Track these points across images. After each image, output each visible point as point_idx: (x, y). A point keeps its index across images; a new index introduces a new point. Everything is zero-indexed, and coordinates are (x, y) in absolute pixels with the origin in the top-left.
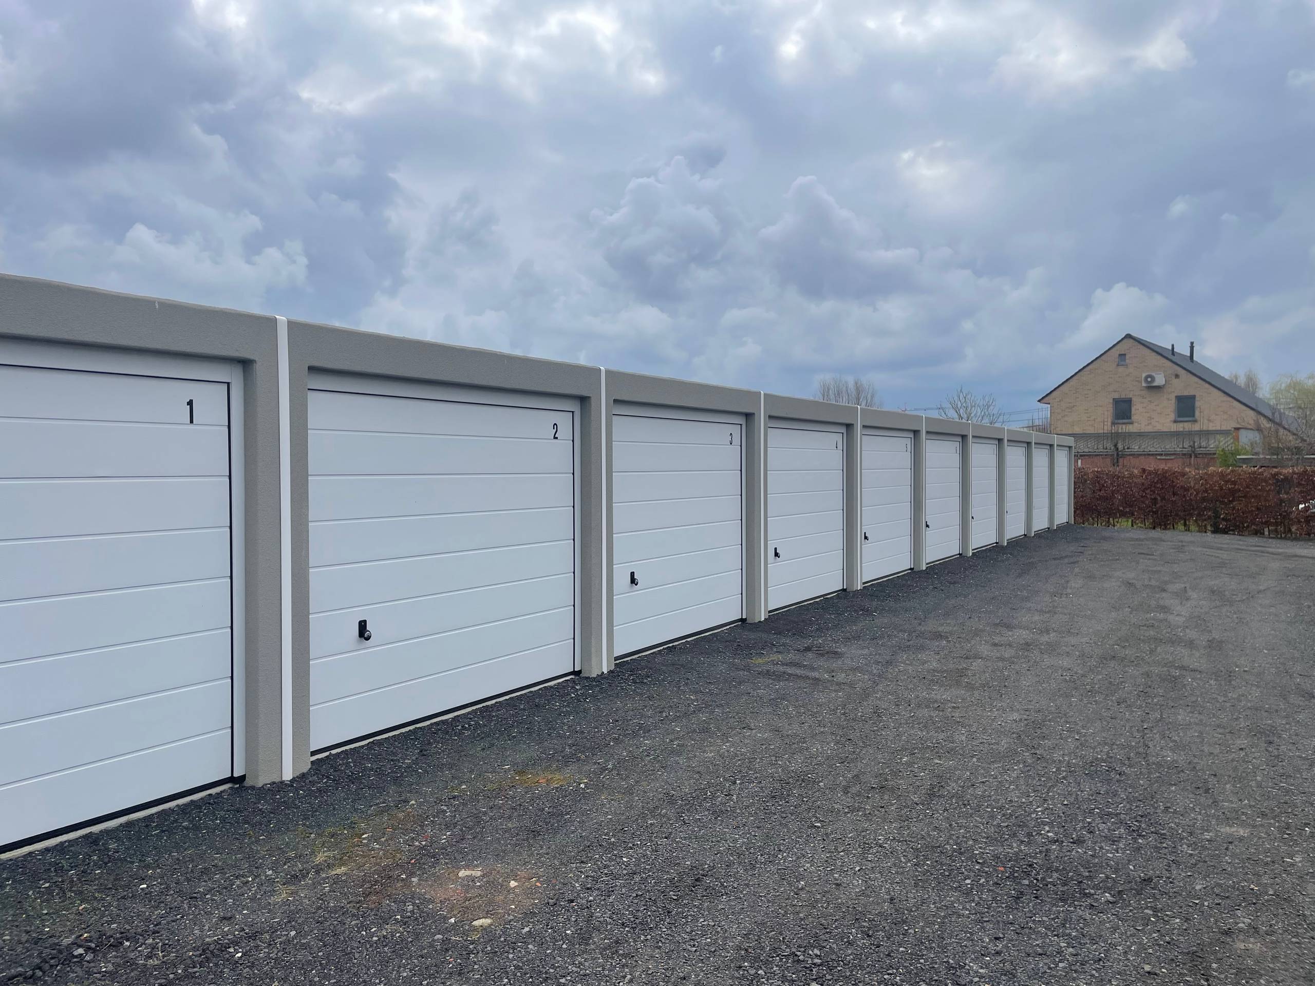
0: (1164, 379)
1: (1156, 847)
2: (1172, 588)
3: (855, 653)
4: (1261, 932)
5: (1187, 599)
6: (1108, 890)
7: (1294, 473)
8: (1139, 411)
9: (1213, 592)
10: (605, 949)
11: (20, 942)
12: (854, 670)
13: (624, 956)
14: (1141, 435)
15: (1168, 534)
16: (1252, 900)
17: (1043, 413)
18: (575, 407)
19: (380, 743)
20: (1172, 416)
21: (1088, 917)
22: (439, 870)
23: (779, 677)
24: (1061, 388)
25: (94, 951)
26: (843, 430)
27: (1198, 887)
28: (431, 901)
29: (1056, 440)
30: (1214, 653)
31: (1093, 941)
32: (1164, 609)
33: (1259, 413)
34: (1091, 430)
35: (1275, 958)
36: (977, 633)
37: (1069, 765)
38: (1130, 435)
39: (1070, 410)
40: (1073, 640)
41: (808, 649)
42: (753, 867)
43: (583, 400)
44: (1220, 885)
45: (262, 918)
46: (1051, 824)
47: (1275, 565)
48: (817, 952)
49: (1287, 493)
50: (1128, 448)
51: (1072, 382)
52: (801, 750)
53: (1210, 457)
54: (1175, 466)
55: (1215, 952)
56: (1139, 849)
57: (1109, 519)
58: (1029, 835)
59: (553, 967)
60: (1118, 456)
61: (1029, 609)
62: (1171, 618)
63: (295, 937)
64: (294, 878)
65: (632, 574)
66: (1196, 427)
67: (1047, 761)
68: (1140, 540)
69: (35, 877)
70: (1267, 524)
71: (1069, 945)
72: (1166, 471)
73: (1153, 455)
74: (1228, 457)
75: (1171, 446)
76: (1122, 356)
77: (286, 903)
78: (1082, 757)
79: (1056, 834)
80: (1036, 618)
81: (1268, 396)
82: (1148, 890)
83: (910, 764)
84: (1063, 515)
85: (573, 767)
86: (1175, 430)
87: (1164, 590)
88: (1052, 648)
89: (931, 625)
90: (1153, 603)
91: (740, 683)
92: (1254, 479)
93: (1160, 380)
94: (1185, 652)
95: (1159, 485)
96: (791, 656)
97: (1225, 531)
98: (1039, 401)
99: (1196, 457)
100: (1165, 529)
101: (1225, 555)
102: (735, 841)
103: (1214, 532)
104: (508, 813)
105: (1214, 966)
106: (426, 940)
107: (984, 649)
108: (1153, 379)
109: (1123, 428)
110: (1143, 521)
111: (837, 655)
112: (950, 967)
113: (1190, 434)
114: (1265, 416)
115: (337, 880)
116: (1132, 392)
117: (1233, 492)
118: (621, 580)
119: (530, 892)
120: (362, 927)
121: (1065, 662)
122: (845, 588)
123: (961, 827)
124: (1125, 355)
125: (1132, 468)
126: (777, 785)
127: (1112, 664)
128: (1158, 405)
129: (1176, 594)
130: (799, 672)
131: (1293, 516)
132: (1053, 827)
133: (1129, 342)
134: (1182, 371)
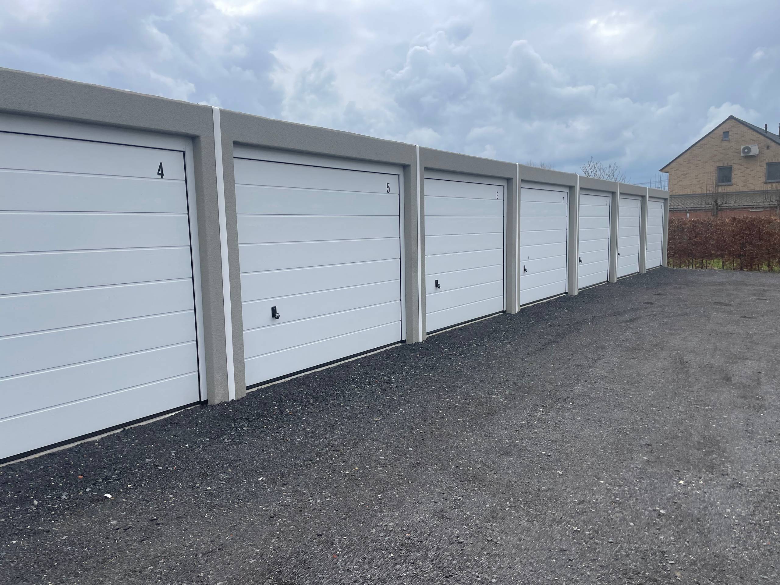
0: (758, 150)
8: (737, 176)
14: (738, 194)
20: (763, 179)
24: (678, 160)
34: (698, 191)
38: (728, 194)
39: (684, 177)
50: (725, 203)
51: (686, 156)
54: (763, 216)
57: (702, 261)
60: (717, 210)
72: (754, 220)
73: (745, 208)
75: (761, 201)
76: (726, 133)
86: (765, 189)
93: (755, 151)
95: (747, 232)
98: (661, 170)
100: (750, 270)
108: (749, 150)
109: (724, 189)
110: (733, 263)
113: (777, 192)
116: (732, 161)
124: (728, 132)
125: (727, 217)
128: (752, 171)
133: (732, 122)
134: (772, 144)
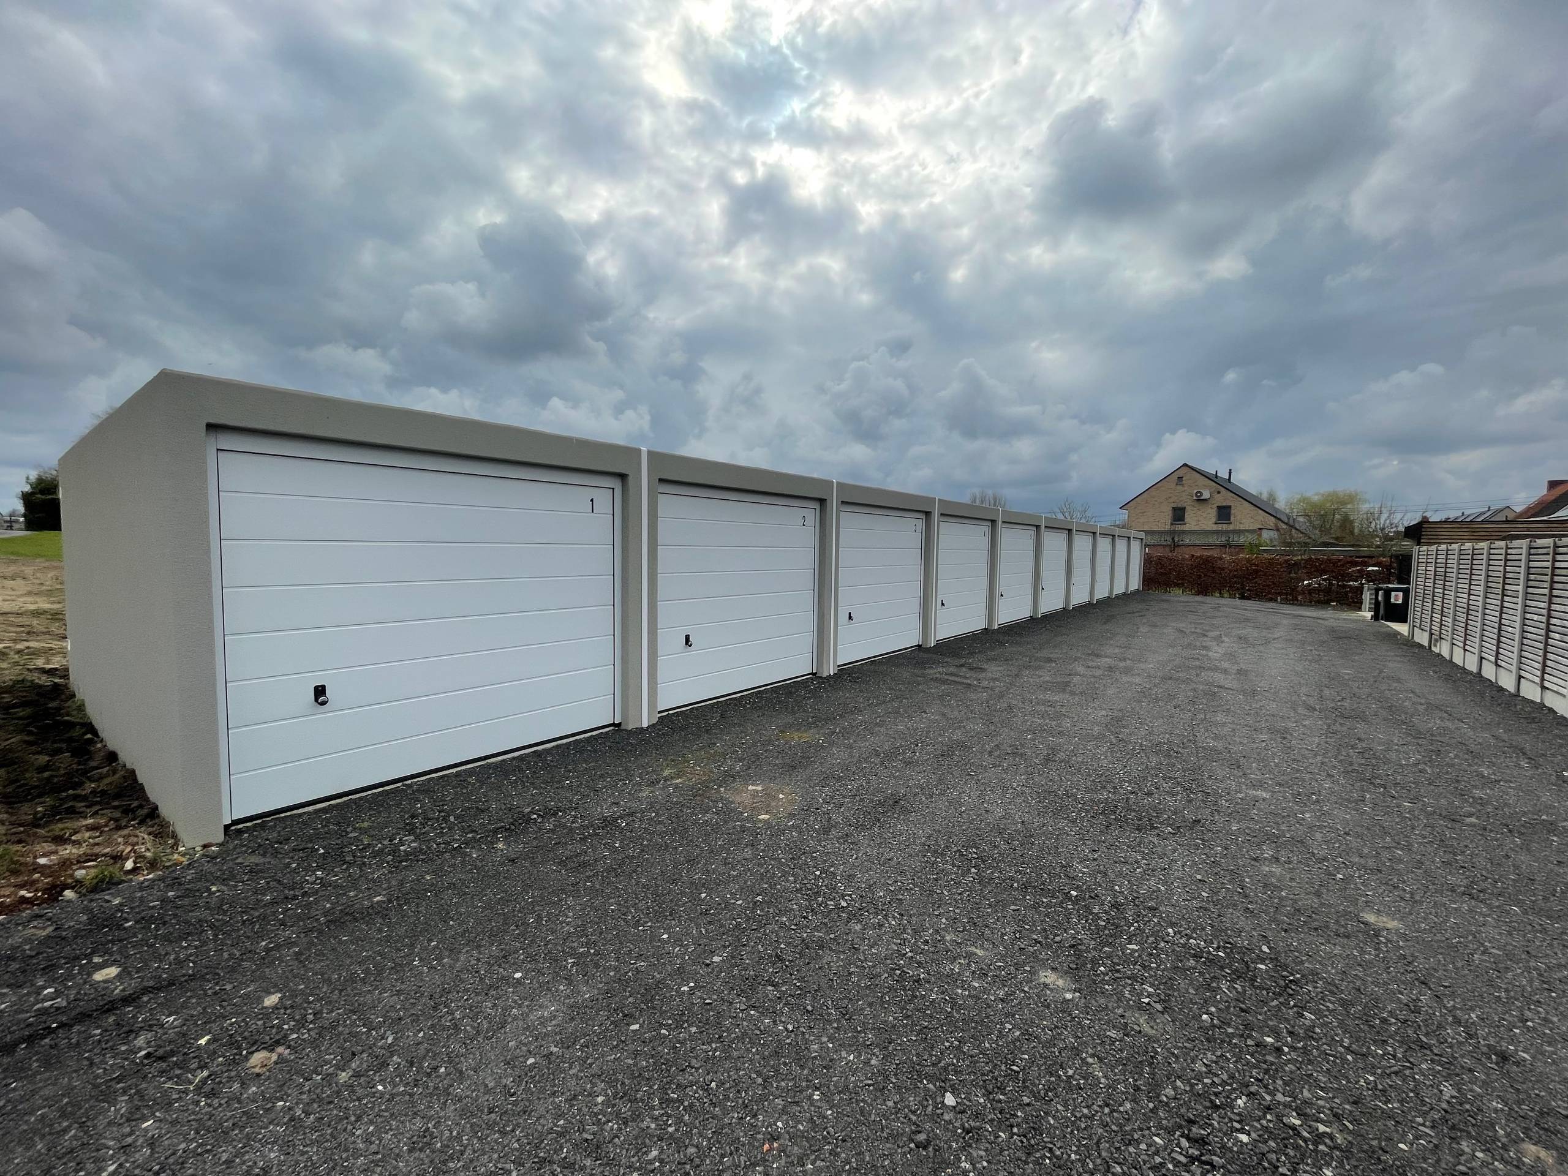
0: (1209, 495)
1: (1203, 800)
2: (1210, 634)
3: (994, 670)
4: (1281, 861)
5: (1222, 642)
6: (1171, 825)
7: (1302, 560)
8: (1190, 516)
9: (1241, 638)
10: (839, 838)
11: (501, 809)
12: (994, 679)
13: (852, 843)
14: (1192, 532)
15: (1209, 599)
16: (1274, 840)
17: (1123, 516)
18: (817, 506)
19: (697, 709)
20: (1214, 520)
21: (1156, 842)
22: (737, 785)
23: (944, 682)
24: (1135, 500)
25: (542, 817)
26: (989, 524)
27: (1233, 828)
28: (732, 802)
29: (1132, 534)
30: (1242, 678)
31: (1160, 857)
32: (1205, 648)
33: (1279, 519)
34: (1155, 528)
35: (1292, 879)
36: (1076, 659)
37: (1141, 745)
38: (1184, 532)
39: (1142, 515)
40: (1142, 666)
41: (962, 666)
42: (931, 797)
43: (822, 501)
44: (1250, 829)
45: (635, 805)
46: (1129, 782)
47: (1285, 622)
48: (974, 850)
49: (1296, 573)
50: (1182, 541)
51: (1144, 496)
52: (960, 728)
53: (1241, 548)
54: (1215, 553)
55: (1247, 871)
56: (1190, 801)
57: (1167, 588)
58: (1115, 788)
59: (808, 846)
60: (1175, 546)
61: (1111, 645)
62: (1210, 654)
63: (654, 817)
64: (652, 784)
65: (850, 614)
66: (1231, 527)
67: (1125, 742)
68: (1187, 602)
69: (507, 774)
70: (1280, 594)
71: (1143, 858)
72: (1209, 557)
73: (1199, 545)
74: (1253, 548)
75: (1213, 540)
76: (1180, 478)
77: (647, 797)
78: (1151, 741)
79: (1133, 788)
80: (1117, 651)
81: (1283, 507)
82: (1198, 828)
83: (1033, 740)
84: (1135, 584)
85: (813, 731)
86: (1216, 529)
87: (1205, 635)
88: (1127, 671)
89: (1045, 653)
90: (1198, 644)
91: (919, 684)
92: (1271, 563)
93: (1206, 495)
94: (1222, 676)
95: (1203, 566)
96: (952, 669)
97: (1248, 598)
98: (1120, 508)
99: (1230, 547)
100: (1206, 595)
101: (1248, 614)
102: (919, 780)
103: (1239, 599)
104: (776, 754)
105: (1247, 880)
106: (731, 824)
107: (1081, 669)
108: (1202, 494)
109: (1180, 528)
110: (1190, 590)
111: (983, 670)
112: (1063, 866)
113: (1227, 532)
114: (1283, 522)
115: (676, 786)
116: (1186, 503)
117: (1256, 572)
118: (843, 617)
119: (792, 802)
120: (693, 814)
121: (1137, 680)
122: (987, 628)
123: (1068, 781)
124: (1182, 477)
125: (1186, 554)
126: (945, 748)
127: (1170, 682)
128: (1204, 512)
129: (1214, 639)
130: (956, 679)
131: (1299, 589)
132: (1131, 784)
133: (1185, 469)
134: (1222, 489)
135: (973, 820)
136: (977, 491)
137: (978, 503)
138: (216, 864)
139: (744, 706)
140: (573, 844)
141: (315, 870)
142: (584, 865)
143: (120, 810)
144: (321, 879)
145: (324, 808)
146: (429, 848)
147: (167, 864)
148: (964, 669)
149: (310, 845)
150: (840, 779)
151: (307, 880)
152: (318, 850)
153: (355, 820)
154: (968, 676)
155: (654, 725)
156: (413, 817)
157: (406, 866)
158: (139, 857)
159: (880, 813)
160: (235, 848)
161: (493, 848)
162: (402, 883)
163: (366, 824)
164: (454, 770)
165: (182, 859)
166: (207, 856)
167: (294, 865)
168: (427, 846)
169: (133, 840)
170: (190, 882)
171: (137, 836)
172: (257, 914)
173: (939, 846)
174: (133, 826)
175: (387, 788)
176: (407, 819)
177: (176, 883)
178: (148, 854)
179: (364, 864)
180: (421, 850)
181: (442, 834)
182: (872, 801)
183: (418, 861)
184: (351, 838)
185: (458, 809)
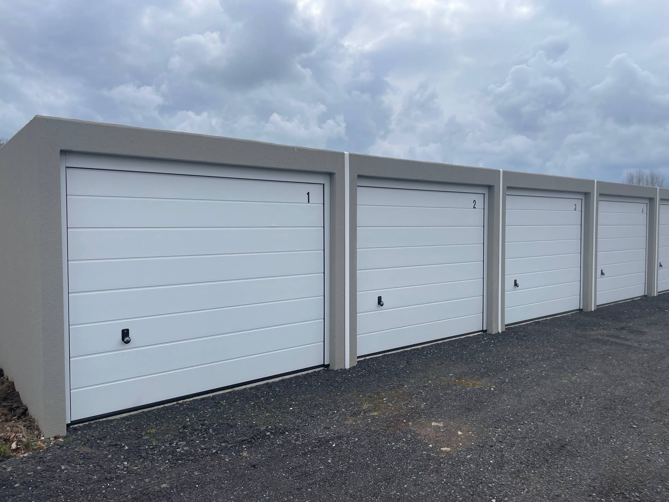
3: (654, 333)
10: (512, 473)
11: (244, 426)
12: (654, 342)
13: (523, 479)
18: (485, 191)
19: (388, 356)
22: (422, 420)
23: (605, 343)
25: (274, 434)
26: (647, 202)
28: (419, 435)
41: (623, 328)
42: (596, 444)
43: (490, 188)
45: (342, 430)
52: (622, 384)
59: (484, 477)
64: (355, 414)
65: (515, 281)
69: (248, 400)
85: (486, 379)
91: (581, 344)
96: (612, 332)
102: (583, 429)
104: (453, 398)
106: (419, 453)
111: (643, 333)
118: (509, 284)
119: (469, 439)
120: (388, 442)
122: (646, 294)
126: (608, 402)
130: (617, 341)
135: (636, 467)
136: (633, 171)
137: (635, 182)
138: (63, 450)
139: (426, 356)
140: (297, 457)
141: (123, 461)
142: (306, 474)
143: (7, 408)
144: (127, 467)
145: (127, 417)
146: (196, 451)
147: (34, 448)
148: (624, 332)
149: (119, 443)
150: (511, 423)
151: (118, 468)
152: (124, 446)
153: (146, 427)
154: (628, 338)
155: (354, 367)
156: (184, 427)
157: (181, 464)
158: (19, 441)
159: (548, 455)
160: (74, 441)
161: (240, 455)
162: (179, 475)
163: (154, 431)
164: (211, 395)
165: (43, 445)
166: (58, 445)
167: (110, 456)
168: (195, 450)
169: (15, 429)
170: (50, 461)
171: (17, 427)
172: (89, 488)
173: (604, 488)
174: (14, 420)
175: (166, 405)
176: (181, 429)
177: (41, 460)
178: (24, 440)
179: (154, 459)
180: (191, 452)
181: (204, 442)
182: (540, 444)
183: (189, 460)
184: (144, 440)
185: (214, 423)
